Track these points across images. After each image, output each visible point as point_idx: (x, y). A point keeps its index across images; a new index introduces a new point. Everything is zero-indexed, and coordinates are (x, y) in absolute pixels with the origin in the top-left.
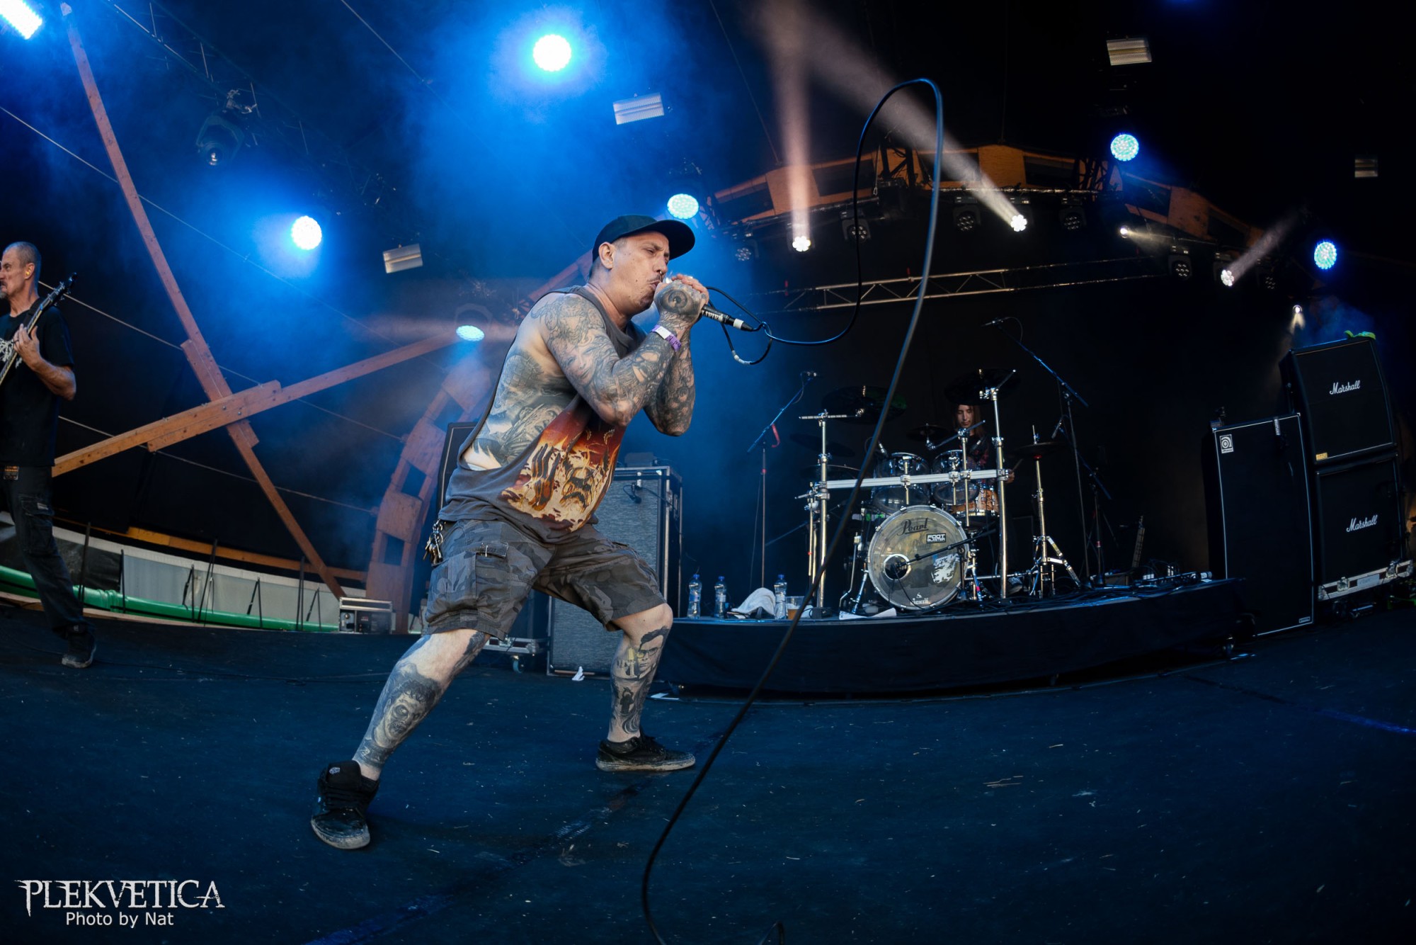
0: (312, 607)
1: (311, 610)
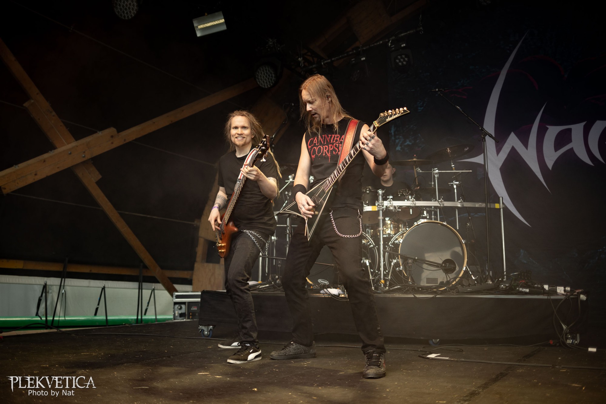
0: (148, 303)
1: (148, 306)
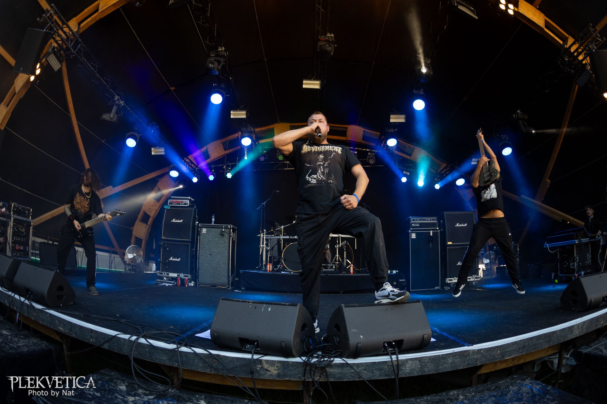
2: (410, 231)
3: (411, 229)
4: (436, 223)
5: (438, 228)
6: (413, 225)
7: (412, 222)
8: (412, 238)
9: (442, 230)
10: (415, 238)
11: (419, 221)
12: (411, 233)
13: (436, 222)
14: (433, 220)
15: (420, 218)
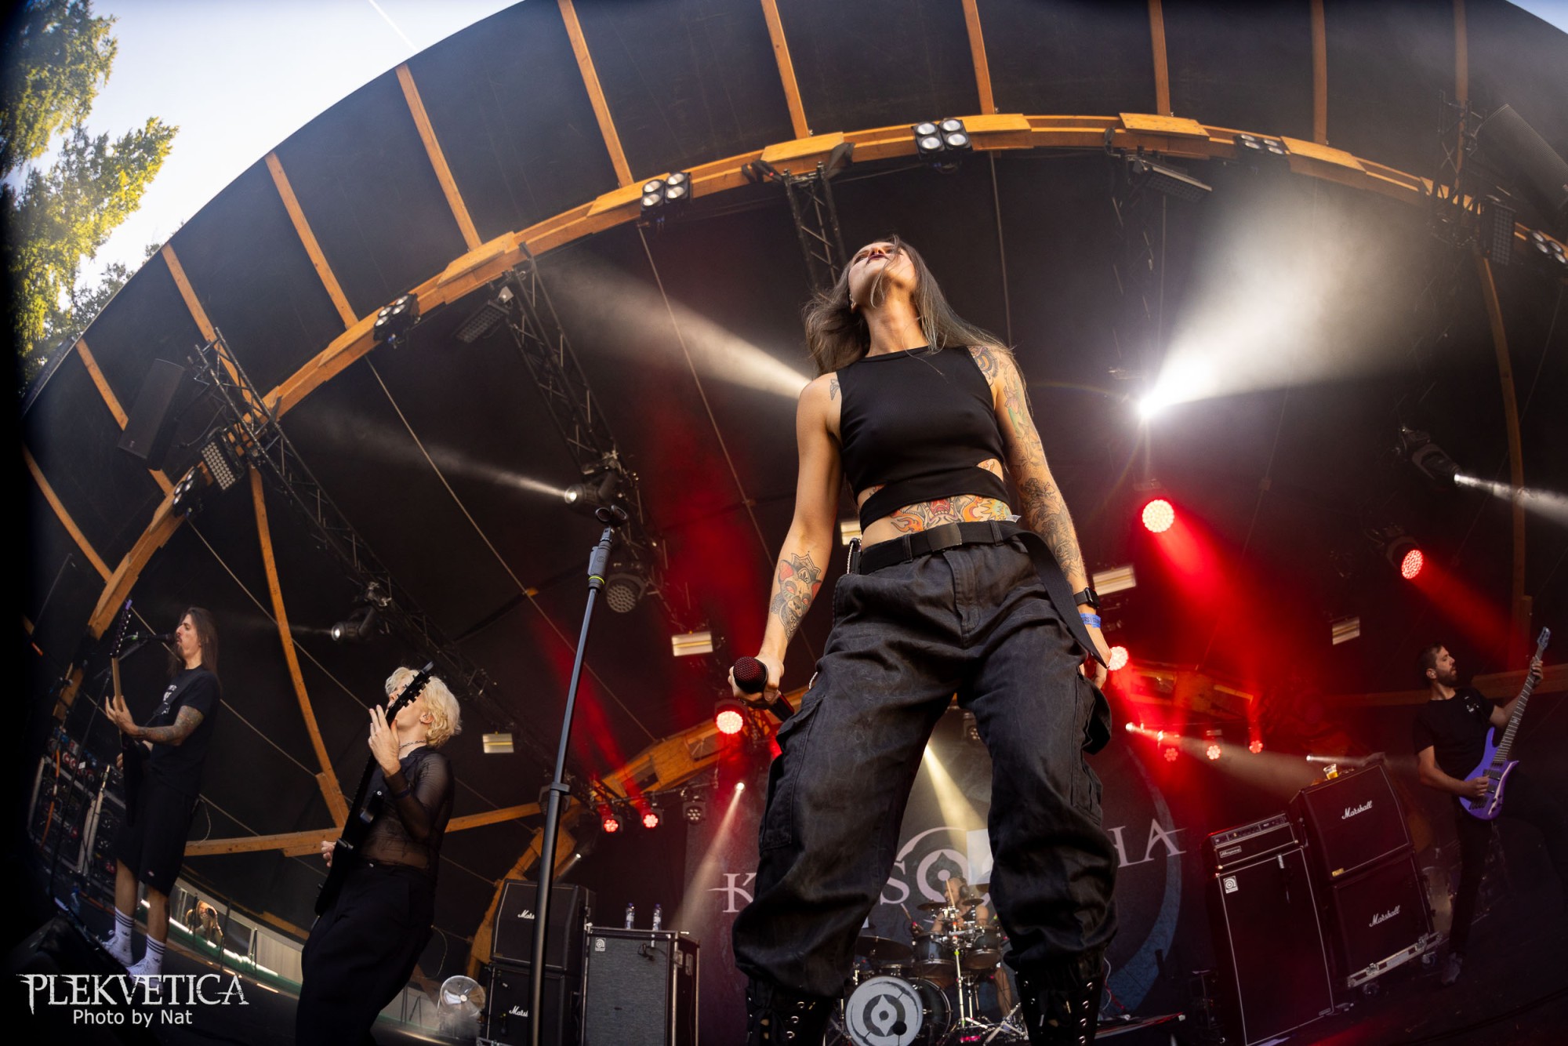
2: (1217, 874)
3: (1220, 867)
4: (1288, 827)
5: (1296, 842)
6: (1224, 854)
7: (1218, 846)
8: (1227, 892)
9: (1307, 844)
10: (1236, 889)
11: (1238, 837)
12: (1222, 878)
13: (1287, 824)
14: (1279, 821)
15: (1240, 829)
